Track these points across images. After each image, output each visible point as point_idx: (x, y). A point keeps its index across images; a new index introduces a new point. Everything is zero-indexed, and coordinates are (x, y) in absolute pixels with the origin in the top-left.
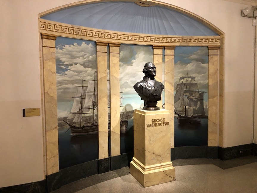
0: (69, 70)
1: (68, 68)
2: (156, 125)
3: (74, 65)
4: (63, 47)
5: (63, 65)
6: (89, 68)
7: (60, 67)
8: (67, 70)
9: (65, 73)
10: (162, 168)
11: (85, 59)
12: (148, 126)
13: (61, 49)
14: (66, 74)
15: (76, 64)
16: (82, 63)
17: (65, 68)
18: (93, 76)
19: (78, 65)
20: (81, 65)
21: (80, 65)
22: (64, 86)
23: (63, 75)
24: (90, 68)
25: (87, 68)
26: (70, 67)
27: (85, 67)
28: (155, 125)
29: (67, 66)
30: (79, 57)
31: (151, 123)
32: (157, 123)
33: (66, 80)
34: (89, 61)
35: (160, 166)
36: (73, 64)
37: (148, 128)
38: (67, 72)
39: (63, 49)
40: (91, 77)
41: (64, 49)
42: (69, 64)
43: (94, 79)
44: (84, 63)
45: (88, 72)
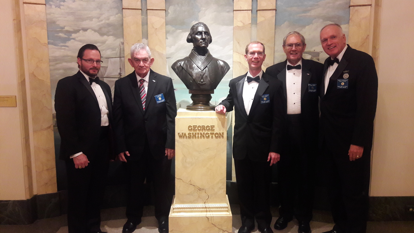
0: (72, 40)
1: (71, 37)
2: (197, 136)
3: (81, 32)
4: (62, 3)
5: (61, 31)
6: (108, 36)
7: (56, 35)
8: (69, 39)
9: (67, 44)
10: (207, 211)
11: (102, 21)
12: (180, 137)
13: (59, 6)
14: (67, 47)
15: (85, 30)
16: (97, 29)
17: (66, 36)
18: (117, 49)
19: (88, 31)
20: (95, 31)
21: (93, 32)
22: (65, 64)
23: (63, 47)
24: (111, 37)
25: (105, 37)
26: (74, 35)
27: (102, 34)
28: (194, 136)
29: (69, 33)
30: (91, 19)
31: (187, 132)
32: (198, 133)
33: (67, 56)
34: (109, 25)
35: (203, 208)
36: (80, 30)
37: (182, 140)
38: (69, 43)
39: (62, 7)
40: (114, 52)
41: (63, 5)
42: (72, 30)
43: (118, 55)
44: (100, 28)
45: (107, 42)
